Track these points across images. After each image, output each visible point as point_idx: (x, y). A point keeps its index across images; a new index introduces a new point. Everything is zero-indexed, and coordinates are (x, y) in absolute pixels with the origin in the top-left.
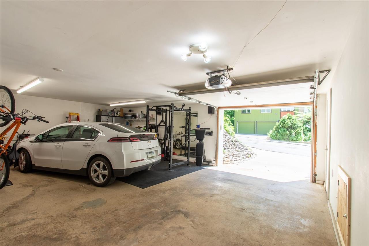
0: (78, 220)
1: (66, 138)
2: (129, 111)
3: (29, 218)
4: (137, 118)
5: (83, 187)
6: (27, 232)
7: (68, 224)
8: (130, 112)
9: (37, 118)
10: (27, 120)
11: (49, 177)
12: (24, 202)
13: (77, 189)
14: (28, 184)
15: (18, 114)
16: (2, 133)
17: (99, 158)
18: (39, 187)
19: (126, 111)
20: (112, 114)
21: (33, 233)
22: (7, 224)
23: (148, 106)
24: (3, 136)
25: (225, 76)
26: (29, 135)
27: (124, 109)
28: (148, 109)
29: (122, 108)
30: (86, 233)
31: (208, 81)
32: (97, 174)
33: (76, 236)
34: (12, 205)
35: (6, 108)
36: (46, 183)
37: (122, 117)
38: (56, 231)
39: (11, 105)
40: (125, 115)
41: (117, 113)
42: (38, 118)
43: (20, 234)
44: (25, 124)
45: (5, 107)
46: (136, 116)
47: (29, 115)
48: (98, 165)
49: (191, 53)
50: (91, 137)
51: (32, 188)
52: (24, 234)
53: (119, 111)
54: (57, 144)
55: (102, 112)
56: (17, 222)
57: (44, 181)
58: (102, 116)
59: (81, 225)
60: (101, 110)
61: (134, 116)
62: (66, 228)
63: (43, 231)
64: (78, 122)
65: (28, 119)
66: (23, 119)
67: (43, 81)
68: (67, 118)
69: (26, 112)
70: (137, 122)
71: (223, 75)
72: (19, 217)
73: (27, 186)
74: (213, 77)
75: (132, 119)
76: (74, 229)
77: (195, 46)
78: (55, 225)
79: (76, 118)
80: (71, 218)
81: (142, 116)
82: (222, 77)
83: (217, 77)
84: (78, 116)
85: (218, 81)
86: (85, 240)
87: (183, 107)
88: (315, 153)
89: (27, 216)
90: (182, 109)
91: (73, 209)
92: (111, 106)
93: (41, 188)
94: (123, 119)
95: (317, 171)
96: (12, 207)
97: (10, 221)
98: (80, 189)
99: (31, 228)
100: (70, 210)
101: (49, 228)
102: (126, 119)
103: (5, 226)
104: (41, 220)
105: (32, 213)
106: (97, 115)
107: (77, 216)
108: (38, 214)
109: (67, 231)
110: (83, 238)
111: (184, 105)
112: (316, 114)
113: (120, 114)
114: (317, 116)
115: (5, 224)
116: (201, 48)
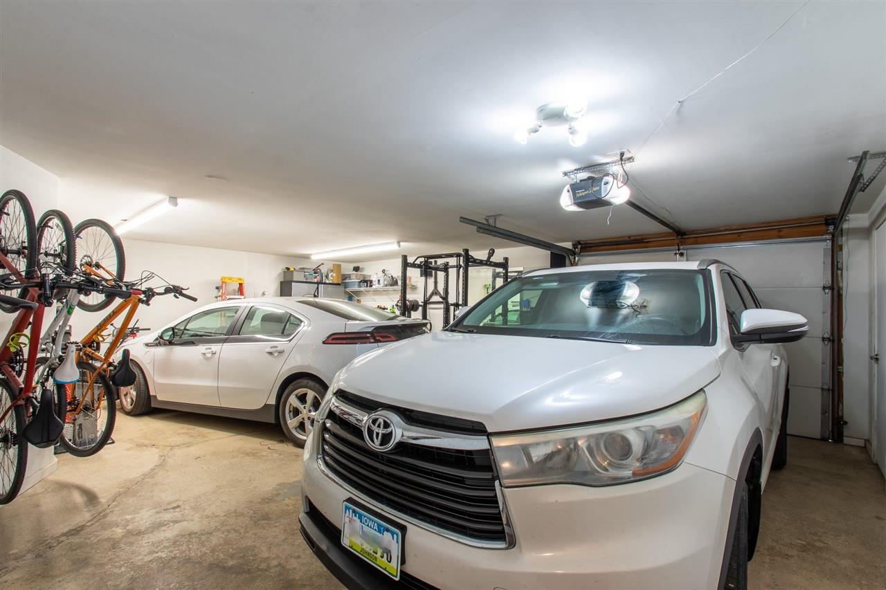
0: (276, 526)
1: (226, 335)
2: (354, 270)
3: (166, 519)
4: (374, 287)
5: (269, 448)
6: (170, 552)
7: (256, 535)
8: (357, 271)
9: (173, 292)
10: (153, 295)
11: (190, 427)
12: (147, 482)
13: (256, 453)
14: (146, 442)
15: (135, 282)
16: (97, 326)
17: (305, 381)
18: (172, 447)
19: (348, 269)
20: (315, 278)
21: (184, 555)
22: (121, 531)
23: (405, 258)
24: (101, 332)
25: (614, 179)
26: (138, 329)
27: (344, 266)
28: (406, 265)
29: (336, 263)
30: (299, 557)
31: (568, 191)
32: (299, 418)
33: (280, 565)
34: (123, 487)
35: (104, 269)
36: (187, 439)
37: (339, 284)
38: (231, 550)
39: (116, 262)
40: (345, 279)
41: (328, 274)
42: (176, 291)
43: (155, 555)
44: (149, 305)
45: (101, 267)
46: (371, 282)
47: (157, 285)
48: (302, 398)
49: (539, 123)
50: (283, 333)
51: (157, 450)
52: (163, 555)
53: (332, 271)
54: (207, 349)
55: (295, 273)
56: (143, 529)
57: (179, 434)
58: (293, 284)
59: (283, 537)
60: (292, 269)
61: (367, 282)
62: (253, 544)
63: (204, 549)
64: (242, 297)
65: (155, 292)
66: (144, 292)
67: (176, 204)
68: (217, 288)
69: (148, 278)
70: (374, 294)
71: (607, 175)
72: (145, 518)
73: (146, 446)
74: (580, 181)
75: (362, 289)
76: (270, 547)
77: (554, 105)
78: (227, 535)
79: (237, 289)
80: (259, 520)
81: (385, 280)
82: (606, 179)
83: (591, 181)
84: (241, 284)
85: (594, 189)
86: (300, 573)
87: (489, 258)
88: (841, 367)
89: (161, 515)
90: (487, 263)
91: (260, 500)
92: (314, 258)
93: (177, 452)
94: (341, 288)
95: (844, 413)
96: (124, 493)
97: (127, 525)
98: (264, 453)
99: (175, 543)
100: (251, 502)
101: (214, 543)
102: (347, 290)
103: (120, 536)
104: (194, 525)
105: (169, 507)
106: (282, 280)
107: (270, 516)
108: (184, 509)
109: (256, 550)
110: (295, 569)
111: (491, 253)
112: (839, 267)
113: (333, 278)
114: (842, 270)
115: (119, 531)
116: (569, 112)
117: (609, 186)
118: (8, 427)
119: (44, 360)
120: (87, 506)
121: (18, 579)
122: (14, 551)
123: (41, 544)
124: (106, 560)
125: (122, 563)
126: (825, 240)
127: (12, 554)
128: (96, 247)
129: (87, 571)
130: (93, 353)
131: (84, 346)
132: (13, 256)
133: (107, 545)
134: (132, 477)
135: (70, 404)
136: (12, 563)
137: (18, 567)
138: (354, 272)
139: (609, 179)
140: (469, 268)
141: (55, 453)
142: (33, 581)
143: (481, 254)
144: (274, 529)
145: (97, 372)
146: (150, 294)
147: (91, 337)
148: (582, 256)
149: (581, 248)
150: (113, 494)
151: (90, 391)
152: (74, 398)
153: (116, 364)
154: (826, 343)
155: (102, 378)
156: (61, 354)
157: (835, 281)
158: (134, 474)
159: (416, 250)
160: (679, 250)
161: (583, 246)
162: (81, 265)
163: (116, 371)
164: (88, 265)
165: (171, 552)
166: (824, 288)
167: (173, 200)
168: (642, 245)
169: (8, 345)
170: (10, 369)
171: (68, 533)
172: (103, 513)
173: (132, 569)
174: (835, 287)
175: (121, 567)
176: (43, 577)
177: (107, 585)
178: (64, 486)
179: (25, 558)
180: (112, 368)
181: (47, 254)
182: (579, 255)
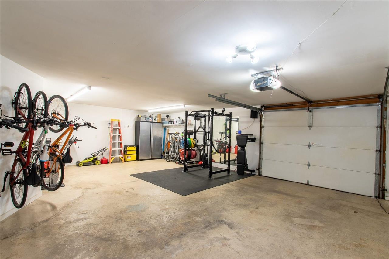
0: (124, 223)
3: (81, 217)
4: (175, 124)
5: (126, 191)
7: (116, 226)
8: (168, 117)
9: (87, 125)
10: (79, 126)
11: (95, 181)
12: (76, 202)
13: (121, 193)
14: (77, 186)
15: (71, 121)
16: (58, 139)
18: (88, 189)
19: (164, 116)
20: (150, 120)
21: (87, 232)
22: (63, 221)
23: (187, 112)
24: (59, 141)
25: (274, 77)
26: (77, 140)
27: (162, 115)
28: (187, 115)
29: (159, 114)
30: (132, 236)
31: (253, 83)
33: (124, 238)
34: (66, 204)
35: (60, 115)
36: (94, 186)
37: (160, 123)
38: (105, 231)
39: (65, 113)
40: (163, 120)
41: (155, 118)
42: (89, 125)
43: (75, 232)
44: (77, 130)
46: (174, 122)
47: (79, 122)
49: (237, 54)
51: (81, 190)
52: (78, 232)
53: (157, 117)
55: (141, 118)
56: (72, 221)
57: (91, 184)
58: (140, 122)
59: (127, 227)
60: (140, 116)
61: (172, 122)
62: (115, 229)
63: (95, 231)
66: (75, 125)
67: (90, 89)
68: (109, 124)
69: (77, 119)
70: (175, 127)
71: (271, 76)
72: (73, 216)
73: (77, 188)
74: (259, 79)
75: (170, 125)
76: (121, 231)
77: (242, 46)
78: (104, 226)
79: (117, 124)
80: (118, 220)
81: (179, 121)
82: (270, 78)
83: (263, 79)
84: (119, 122)
85: (265, 82)
86: (132, 242)
87: (223, 112)
88: (384, 164)
89: (80, 216)
90: (222, 114)
91: (119, 212)
92: (149, 111)
93: (89, 191)
94: (161, 125)
95: (386, 186)
96: (66, 206)
97: (66, 219)
98: (124, 193)
99: (84, 227)
100: (116, 212)
101: (99, 228)
102: (164, 125)
103: (63, 223)
104: (92, 221)
105: (83, 213)
106: (136, 121)
107: (123, 219)
108: (89, 214)
109: (115, 232)
110: (130, 240)
111: (224, 110)
112: (385, 118)
113: (157, 120)
114: (386, 119)
115: (63, 222)
116: (248, 49)
117: (271, 81)
118: (21, 178)
119: (36, 152)
120: (52, 211)
121: (23, 238)
122: (23, 227)
123: (33, 225)
124: (56, 233)
125: (62, 234)
126: (378, 105)
127: (22, 228)
128: (58, 106)
129: (49, 236)
130: (56, 150)
131: (52, 146)
132: (24, 110)
133: (57, 227)
134: (70, 200)
135: (47, 169)
136: (21, 232)
137: (23, 233)
138: (167, 118)
139: (271, 78)
140: (214, 116)
141: (42, 189)
142: (28, 239)
143: (219, 111)
144: (124, 224)
145: (57, 157)
146: (78, 126)
147: (55, 143)
148: (265, 111)
149: (265, 108)
150: (62, 206)
151: (54, 164)
152: (48, 167)
153: (64, 154)
154: (378, 152)
155: (59, 159)
156: (42, 149)
157: (383, 124)
158: (71, 199)
159: (192, 108)
160: (309, 109)
161: (265, 107)
162: (52, 114)
163: (64, 157)
164: (54, 113)
165: (82, 231)
166: (377, 127)
167: (89, 87)
168: (292, 107)
169: (21, 145)
170: (22, 155)
171: (43, 221)
172: (58, 214)
173: (66, 237)
174: (383, 127)
175: (62, 236)
176: (32, 238)
177: (55, 242)
178: (43, 203)
179: (26, 230)
180: (63, 156)
181: (38, 109)
182: (264, 111)
